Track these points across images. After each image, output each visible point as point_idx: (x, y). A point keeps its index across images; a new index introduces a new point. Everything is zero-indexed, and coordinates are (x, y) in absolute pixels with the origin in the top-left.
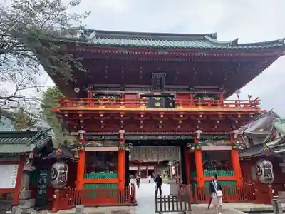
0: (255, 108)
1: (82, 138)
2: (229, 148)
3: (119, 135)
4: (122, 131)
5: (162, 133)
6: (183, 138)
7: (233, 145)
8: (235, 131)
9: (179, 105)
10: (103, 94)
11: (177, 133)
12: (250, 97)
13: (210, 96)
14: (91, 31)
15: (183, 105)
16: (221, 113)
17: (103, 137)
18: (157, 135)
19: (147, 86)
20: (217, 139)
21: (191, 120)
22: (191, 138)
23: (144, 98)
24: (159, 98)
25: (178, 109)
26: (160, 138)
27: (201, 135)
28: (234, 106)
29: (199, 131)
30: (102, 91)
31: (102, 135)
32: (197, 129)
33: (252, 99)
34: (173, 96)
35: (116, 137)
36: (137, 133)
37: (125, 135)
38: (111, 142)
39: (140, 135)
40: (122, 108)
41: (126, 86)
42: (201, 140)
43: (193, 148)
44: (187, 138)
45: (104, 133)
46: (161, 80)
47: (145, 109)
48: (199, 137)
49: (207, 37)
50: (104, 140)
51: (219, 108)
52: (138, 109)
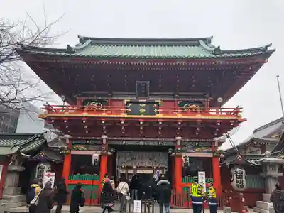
0: (237, 116)
1: (68, 141)
2: (210, 155)
3: (102, 140)
4: (104, 137)
5: (144, 139)
6: (164, 144)
7: (214, 152)
8: (216, 139)
9: (158, 112)
10: (92, 101)
11: (158, 139)
13: (195, 102)
14: (87, 39)
15: (163, 112)
16: (201, 121)
17: (88, 142)
18: (138, 141)
19: (133, 93)
20: (198, 146)
21: (170, 126)
22: (171, 144)
23: (130, 104)
24: (144, 105)
25: (160, 116)
26: (141, 143)
27: (181, 141)
28: (215, 113)
29: (179, 138)
30: (90, 98)
31: (87, 140)
32: (178, 136)
34: (158, 103)
35: (99, 142)
36: (120, 139)
37: (107, 140)
38: (95, 146)
39: (122, 140)
40: (104, 115)
41: (114, 93)
42: (181, 146)
43: (173, 154)
44: (168, 143)
45: (88, 138)
46: (145, 87)
47: (126, 115)
48: (179, 143)
49: (201, 42)
50: (89, 144)
51: (199, 116)
52: (119, 116)
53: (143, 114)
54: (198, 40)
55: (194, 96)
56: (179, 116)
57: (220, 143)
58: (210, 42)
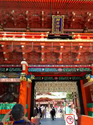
3: (21, 68)
5: (62, 66)
6: (81, 70)
11: (76, 66)
17: (7, 69)
18: (58, 68)
22: (88, 70)
26: (60, 70)
31: (6, 68)
35: (19, 70)
36: (39, 66)
37: (27, 67)
38: (14, 74)
39: (42, 68)
44: (85, 70)
45: (8, 66)
46: (60, 21)
47: (46, 40)
50: (8, 71)
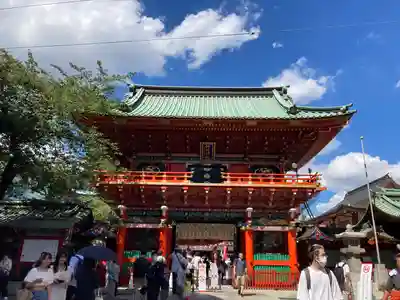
1: (122, 213)
4: (164, 207)
5: (210, 210)
6: (233, 216)
8: (292, 210)
10: (147, 165)
11: (226, 211)
12: (310, 171)
15: (232, 180)
16: (274, 190)
17: (144, 213)
18: (203, 212)
19: (195, 155)
20: (272, 218)
21: (240, 195)
24: (209, 170)
25: (227, 183)
26: (207, 215)
27: (253, 213)
29: (250, 209)
30: (146, 161)
31: (143, 211)
32: (249, 206)
33: (313, 173)
34: (225, 168)
36: (182, 210)
37: (167, 212)
38: (153, 218)
39: (185, 212)
40: (164, 182)
41: (173, 155)
42: (253, 218)
43: (243, 228)
44: (237, 215)
45: (145, 209)
46: (210, 149)
48: (249, 215)
49: (275, 92)
50: (146, 216)
51: (272, 184)
52: (181, 184)
53: (207, 180)
54: (271, 89)
55: (266, 160)
56: (250, 184)
57: (297, 216)
58: (285, 92)
